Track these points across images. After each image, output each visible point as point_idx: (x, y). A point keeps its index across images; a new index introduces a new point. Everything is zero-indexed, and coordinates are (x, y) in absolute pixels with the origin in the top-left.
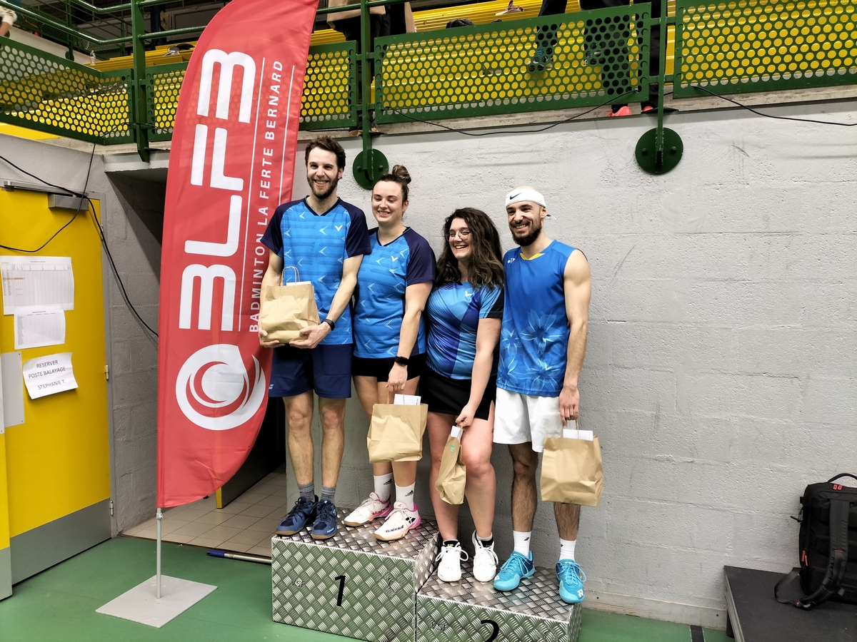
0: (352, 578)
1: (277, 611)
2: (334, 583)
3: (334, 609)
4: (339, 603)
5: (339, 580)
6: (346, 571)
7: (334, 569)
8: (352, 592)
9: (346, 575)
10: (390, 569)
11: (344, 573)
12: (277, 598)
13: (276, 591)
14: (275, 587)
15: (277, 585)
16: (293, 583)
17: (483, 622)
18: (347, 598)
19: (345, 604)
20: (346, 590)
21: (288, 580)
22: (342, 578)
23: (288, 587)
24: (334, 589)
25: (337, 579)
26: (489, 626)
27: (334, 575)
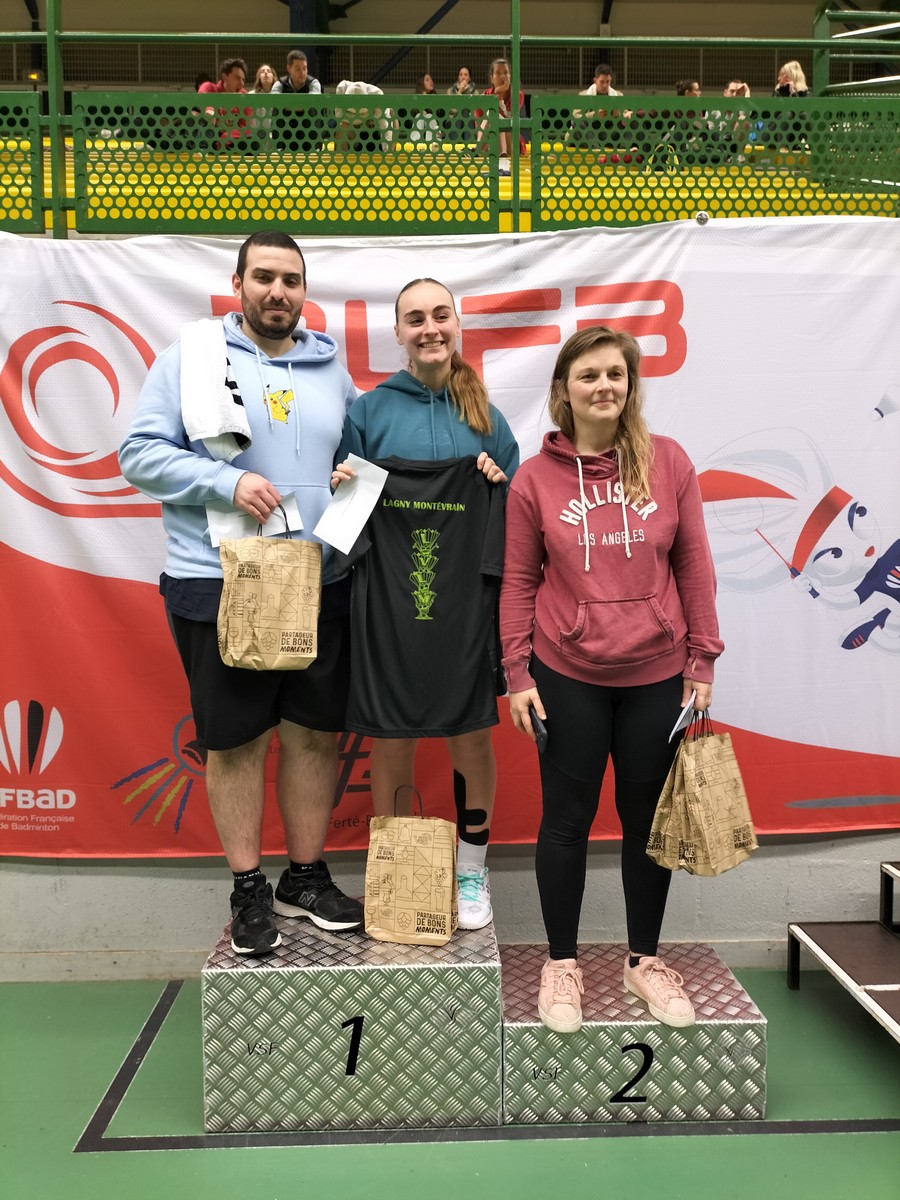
0: (376, 1018)
1: (215, 1111)
2: (340, 1033)
3: (340, 1082)
4: (351, 1070)
5: (351, 1027)
6: (365, 1005)
7: (339, 1006)
8: (376, 1043)
9: (366, 1014)
10: (451, 990)
11: (362, 1010)
12: (215, 1086)
13: (211, 1073)
14: (209, 1066)
15: (214, 1061)
16: (250, 1049)
17: (625, 1049)
18: (366, 1057)
19: (363, 1067)
20: (365, 1041)
21: (239, 1045)
22: (357, 1022)
23: (240, 1060)
24: (342, 1042)
25: (345, 1025)
26: (638, 1053)
27: (341, 1016)
